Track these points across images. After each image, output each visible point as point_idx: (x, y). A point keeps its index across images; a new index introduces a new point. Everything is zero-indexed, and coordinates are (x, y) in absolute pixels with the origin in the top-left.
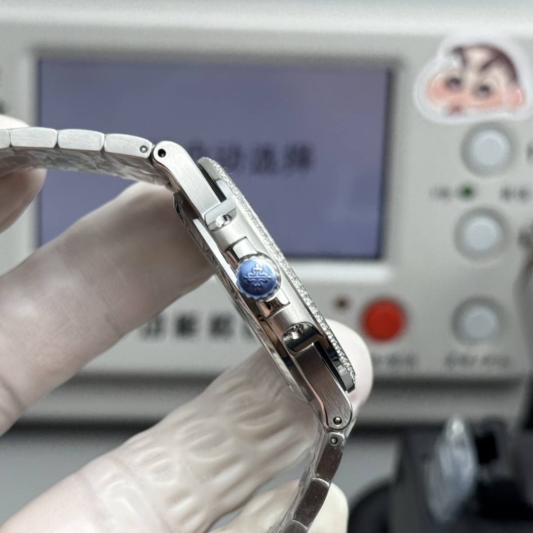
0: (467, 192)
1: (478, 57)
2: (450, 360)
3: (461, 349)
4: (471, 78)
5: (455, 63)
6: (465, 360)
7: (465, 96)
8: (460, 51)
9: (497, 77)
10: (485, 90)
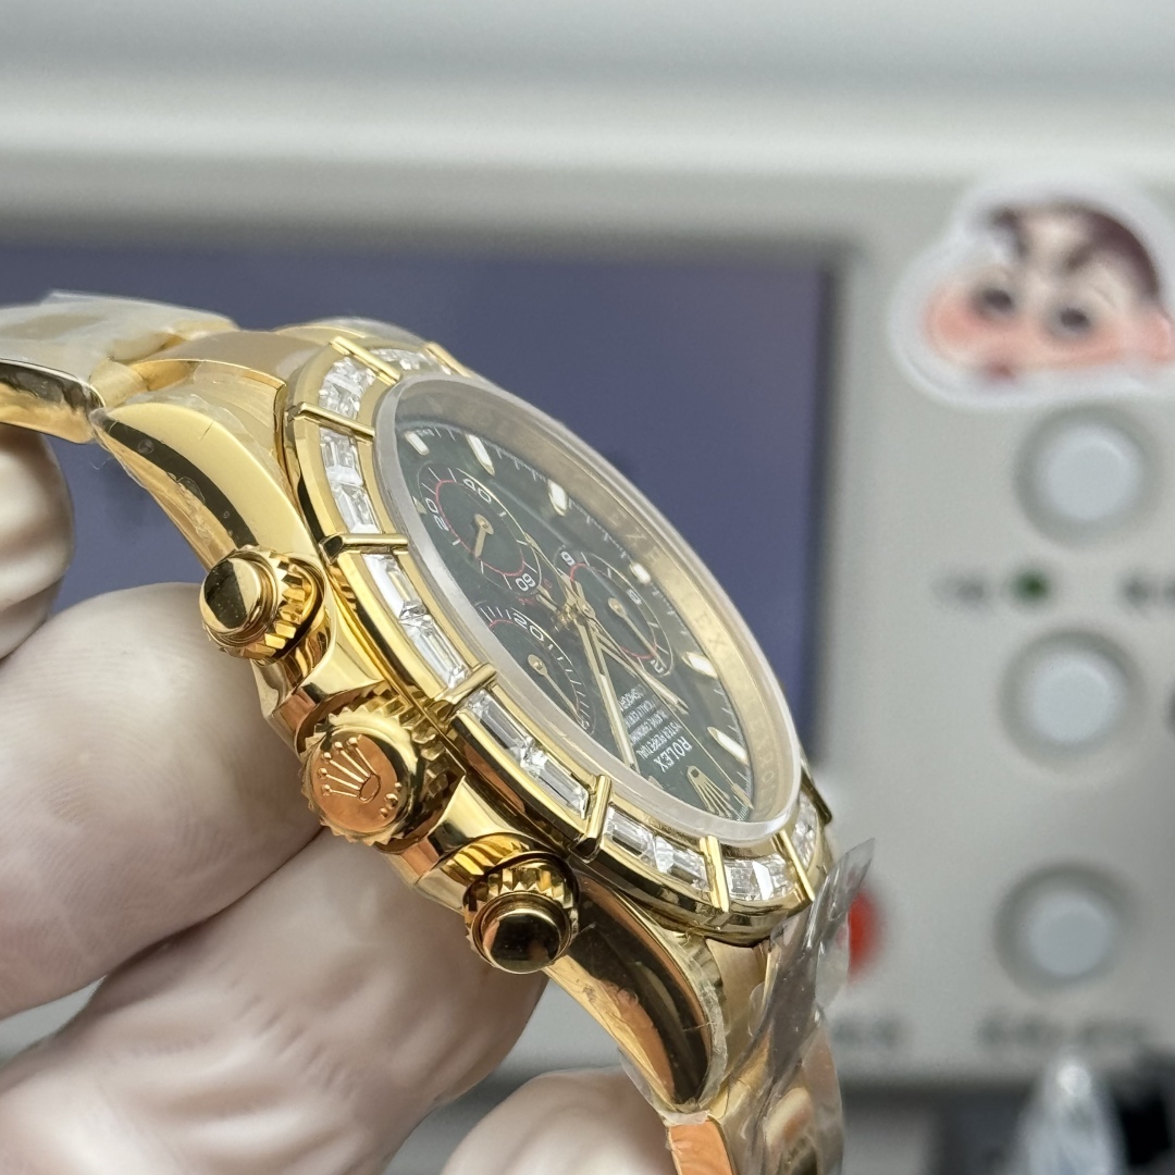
0: (1033, 587)
2: (993, 1032)
3: (1019, 1003)
5: (996, 253)
6: (1033, 1033)
7: (1026, 336)
9: (1108, 286)
10: (1075, 320)
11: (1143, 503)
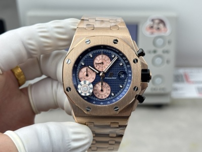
0: (155, 52)
1: (157, 21)
2: (152, 89)
3: (154, 87)
4: (155, 26)
5: (152, 23)
6: (155, 89)
7: (154, 30)
8: (153, 20)
9: (161, 26)
10: (158, 29)
11: (164, 44)
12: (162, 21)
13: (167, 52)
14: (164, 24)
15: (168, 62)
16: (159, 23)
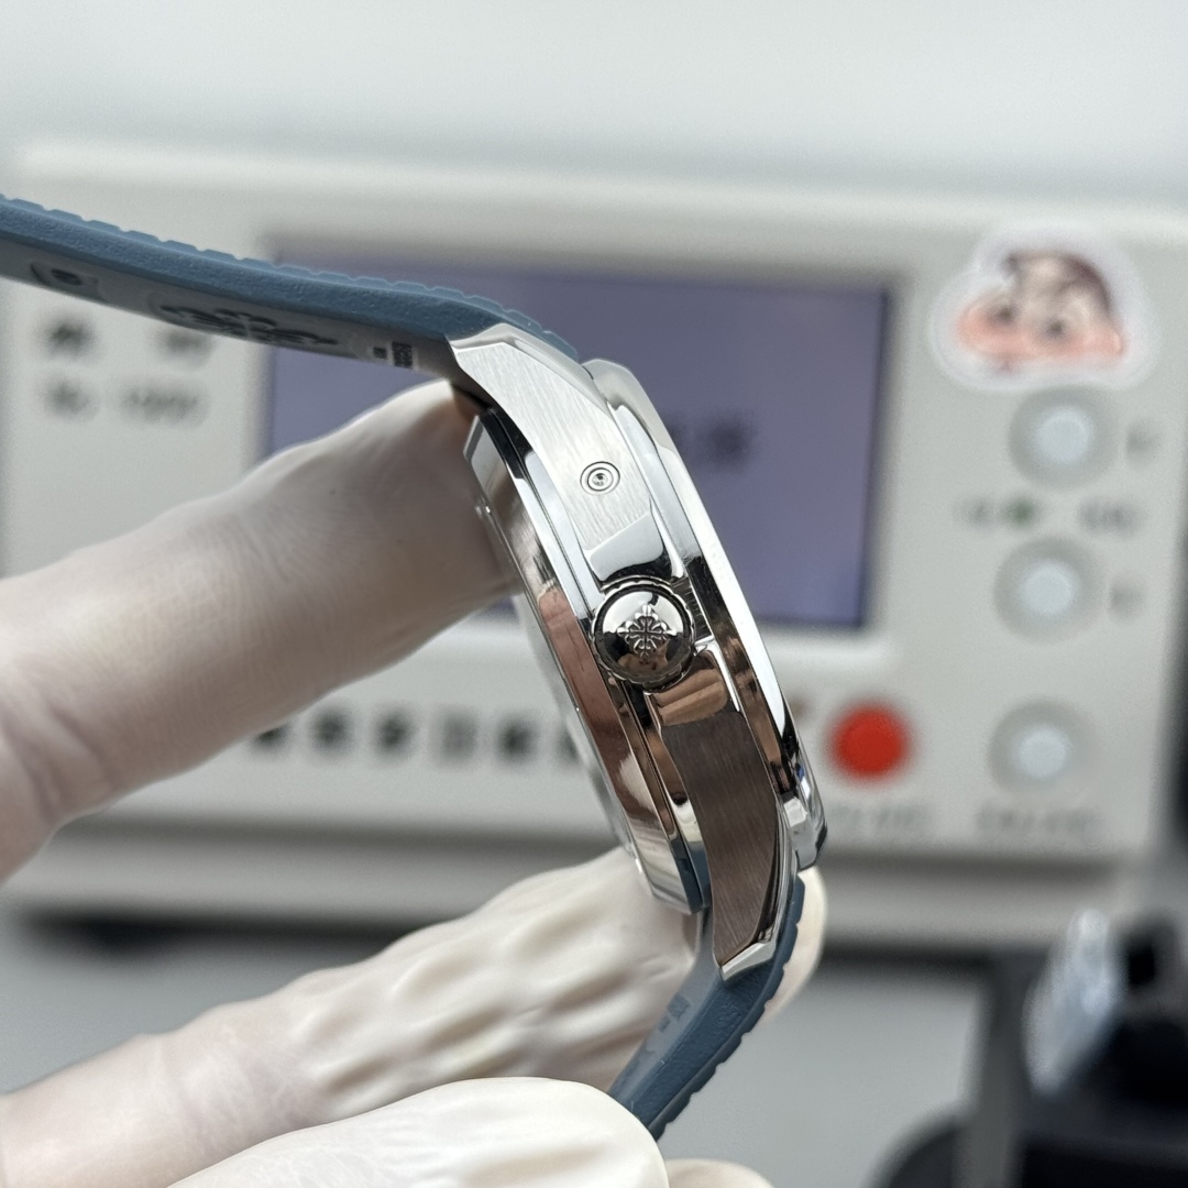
1: (1046, 271)
6: (1008, 819)
7: (1023, 340)
8: (1014, 263)
9: (1080, 307)
12: (1083, 274)
13: (1117, 518)
14: (1104, 298)
15: (1124, 600)
16: (1061, 289)
